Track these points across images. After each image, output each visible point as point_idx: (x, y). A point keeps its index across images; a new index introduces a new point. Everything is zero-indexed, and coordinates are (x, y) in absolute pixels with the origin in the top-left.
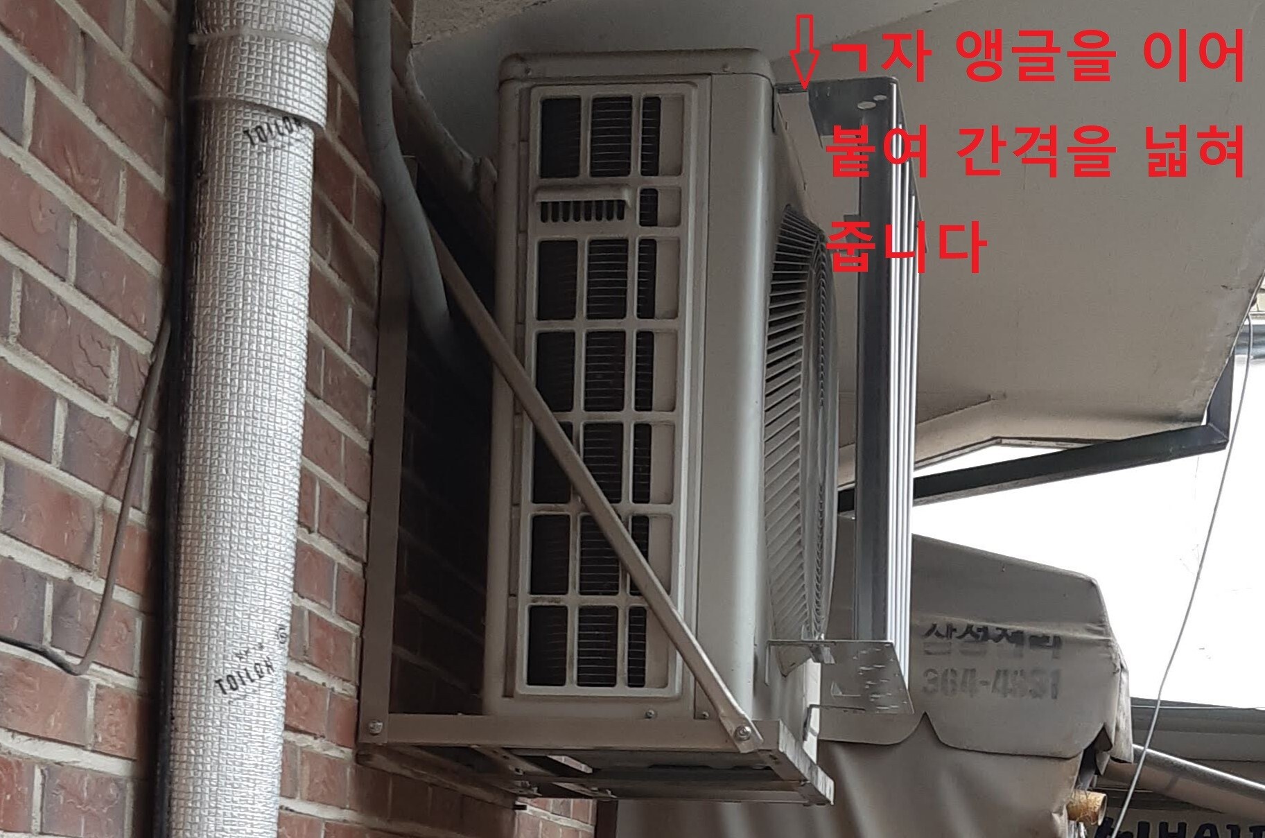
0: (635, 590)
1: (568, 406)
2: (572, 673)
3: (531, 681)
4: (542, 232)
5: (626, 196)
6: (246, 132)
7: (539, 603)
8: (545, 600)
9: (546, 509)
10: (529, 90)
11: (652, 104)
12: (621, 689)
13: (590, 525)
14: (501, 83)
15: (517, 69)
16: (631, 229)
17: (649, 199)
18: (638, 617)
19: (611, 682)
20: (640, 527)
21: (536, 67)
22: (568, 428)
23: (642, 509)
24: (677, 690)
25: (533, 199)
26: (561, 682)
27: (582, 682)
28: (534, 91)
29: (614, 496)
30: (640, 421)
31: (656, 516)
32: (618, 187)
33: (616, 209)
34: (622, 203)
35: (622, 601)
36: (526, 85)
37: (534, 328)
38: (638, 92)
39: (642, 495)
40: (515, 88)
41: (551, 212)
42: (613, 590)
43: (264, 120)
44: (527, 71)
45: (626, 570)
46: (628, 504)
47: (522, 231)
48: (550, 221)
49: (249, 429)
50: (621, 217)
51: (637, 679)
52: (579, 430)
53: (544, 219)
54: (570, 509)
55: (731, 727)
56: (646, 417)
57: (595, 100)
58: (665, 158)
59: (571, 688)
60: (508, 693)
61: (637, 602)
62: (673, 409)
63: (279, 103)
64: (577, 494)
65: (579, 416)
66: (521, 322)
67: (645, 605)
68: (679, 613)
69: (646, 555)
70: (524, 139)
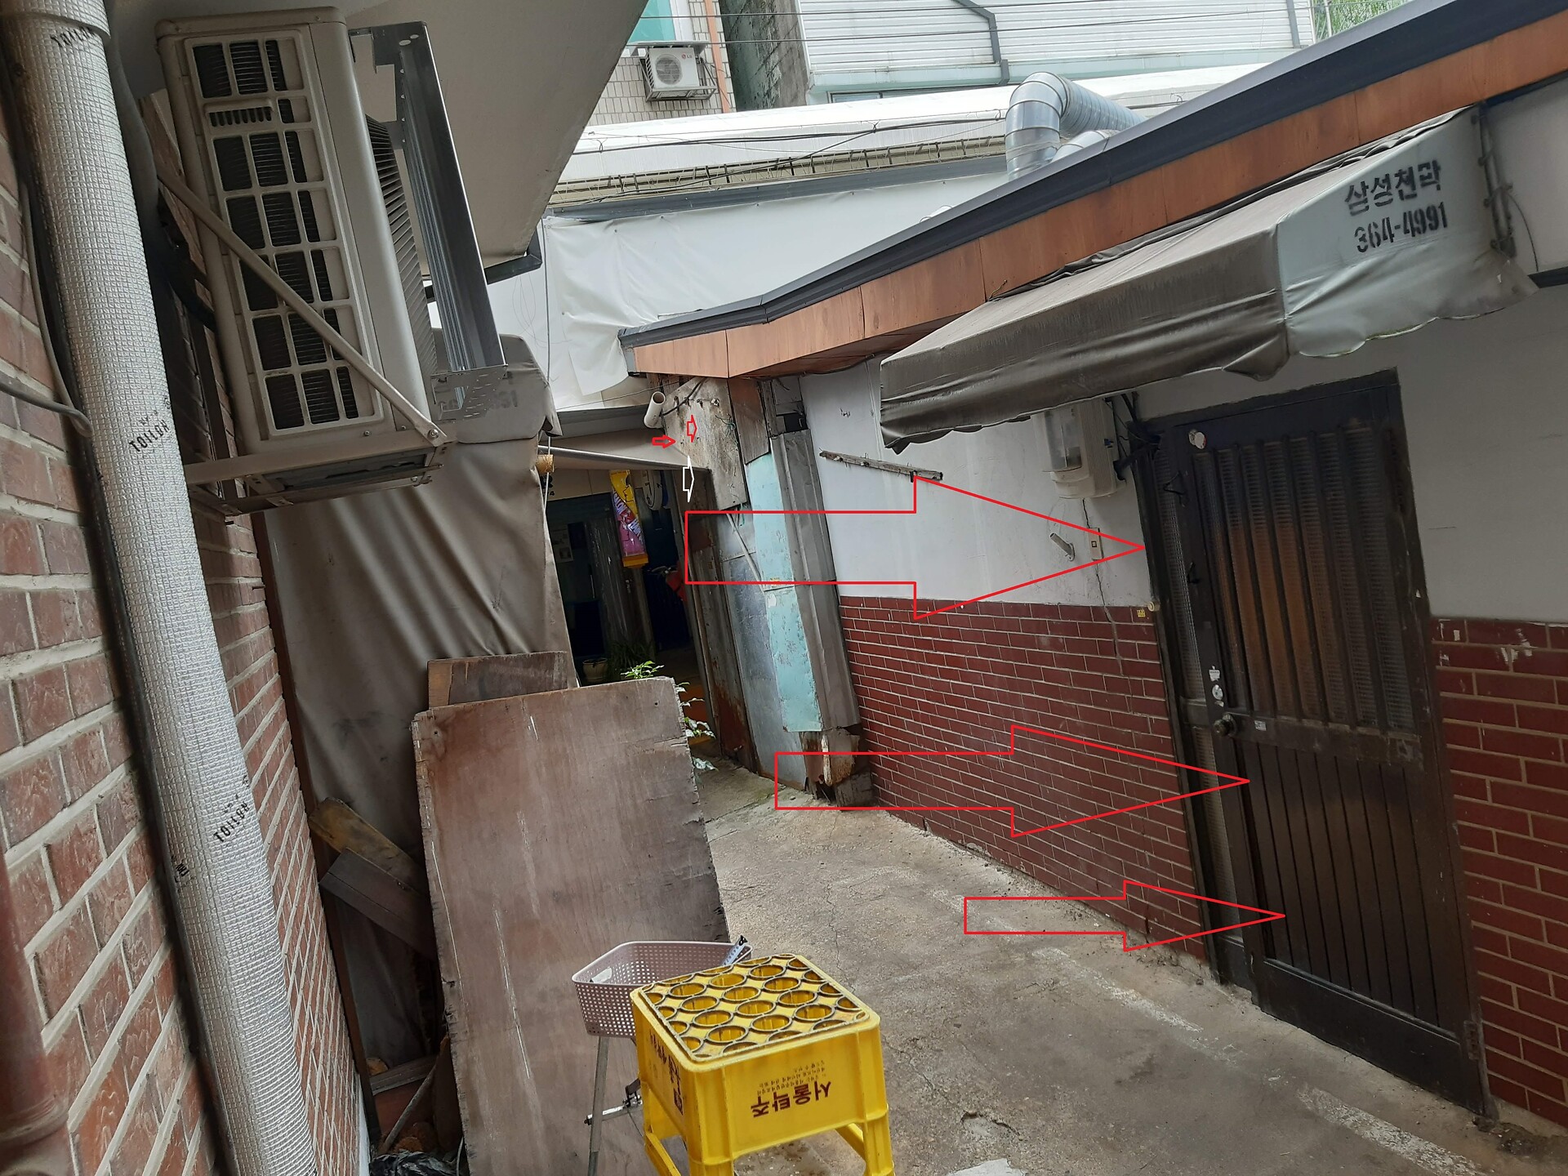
0: (338, 356)
1: (263, 245)
2: (307, 417)
3: (280, 425)
4: (213, 134)
5: (270, 104)
6: (53, 38)
7: (273, 375)
8: (277, 373)
9: (263, 314)
10: (183, 41)
11: (272, 46)
12: (344, 421)
13: (297, 320)
14: (158, 40)
15: (170, 28)
16: (277, 125)
17: (285, 105)
18: (343, 374)
19: (336, 417)
20: (331, 316)
21: (184, 27)
22: (265, 259)
23: (329, 304)
24: (382, 416)
25: (204, 112)
26: (302, 423)
27: (314, 421)
28: (186, 41)
29: (309, 299)
30: (314, 248)
31: (342, 307)
32: (265, 99)
33: (266, 113)
34: (268, 109)
35: (331, 365)
36: (180, 38)
37: (223, 197)
38: (261, 38)
39: (327, 295)
40: (172, 42)
41: (218, 119)
42: (323, 359)
43: (65, 29)
44: (177, 29)
45: (328, 344)
46: (319, 302)
47: (200, 134)
48: (219, 125)
49: (109, 256)
50: (269, 119)
51: (352, 412)
52: (273, 258)
53: (214, 124)
54: (281, 311)
55: (424, 432)
56: (318, 245)
57: (232, 45)
58: (289, 77)
59: (308, 426)
60: (265, 436)
61: (341, 364)
62: (335, 239)
63: (75, 15)
64: (282, 299)
65: (271, 250)
66: (213, 194)
67: (347, 365)
68: (371, 366)
69: (339, 332)
70: (187, 74)
